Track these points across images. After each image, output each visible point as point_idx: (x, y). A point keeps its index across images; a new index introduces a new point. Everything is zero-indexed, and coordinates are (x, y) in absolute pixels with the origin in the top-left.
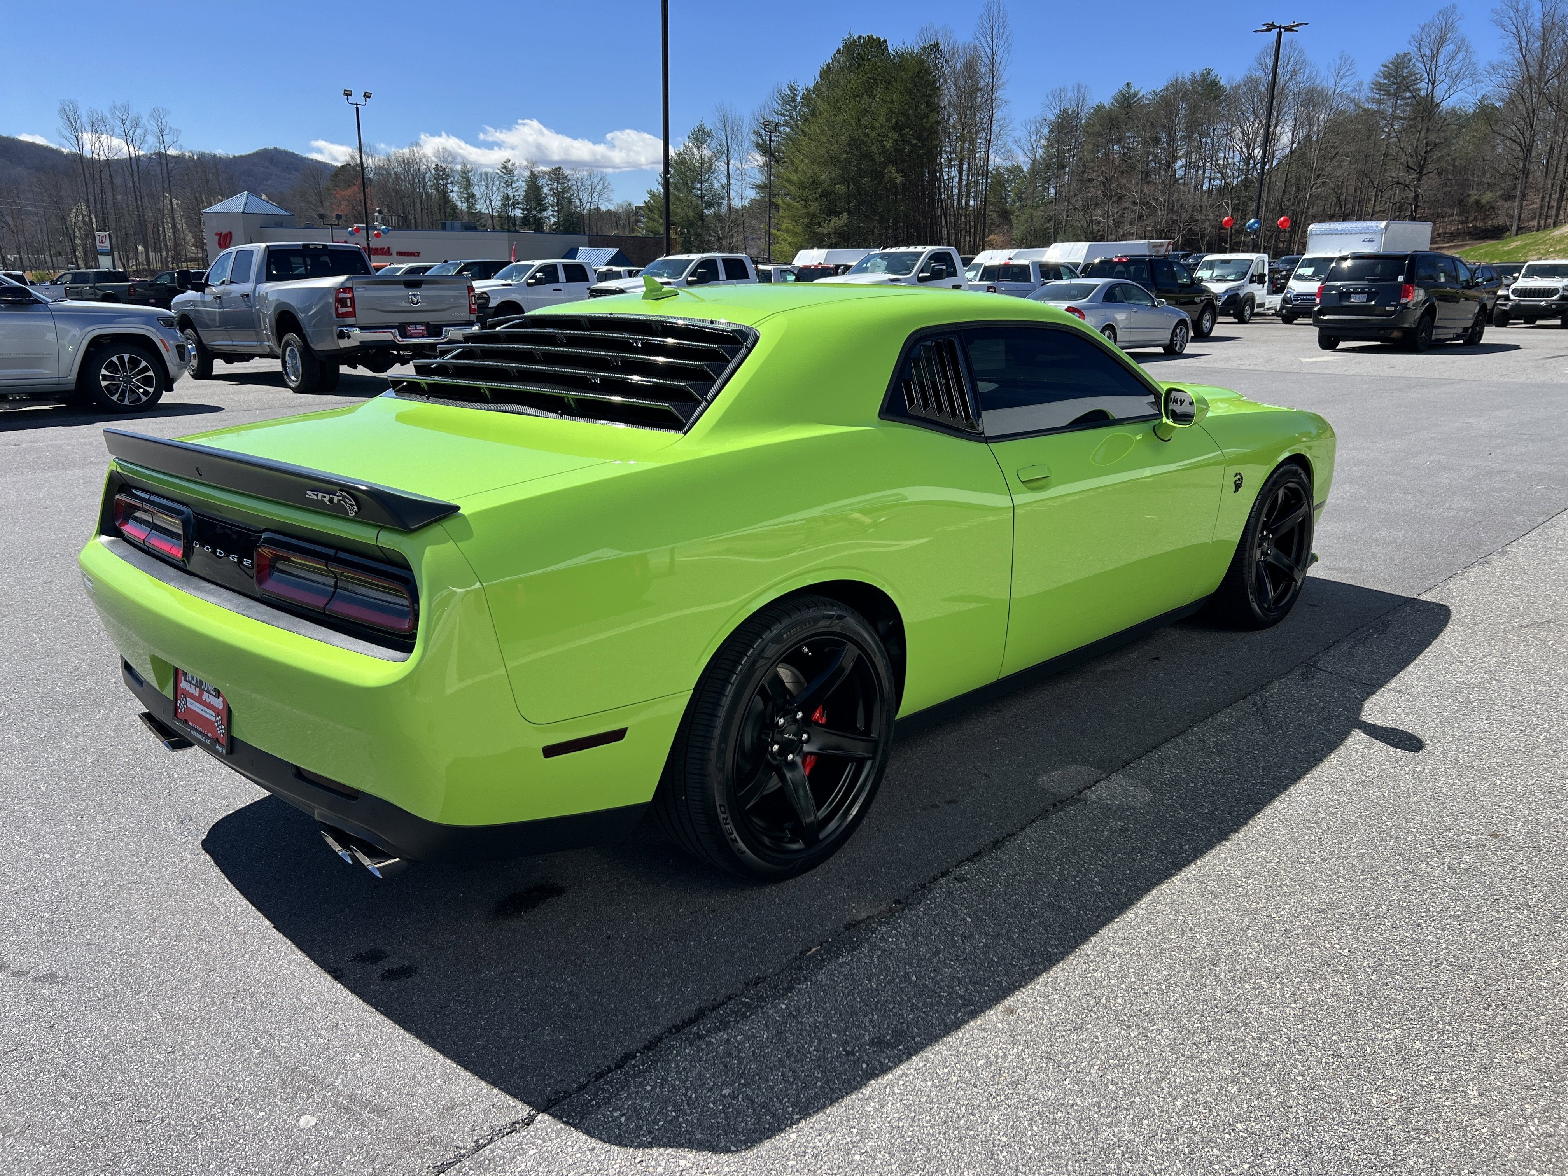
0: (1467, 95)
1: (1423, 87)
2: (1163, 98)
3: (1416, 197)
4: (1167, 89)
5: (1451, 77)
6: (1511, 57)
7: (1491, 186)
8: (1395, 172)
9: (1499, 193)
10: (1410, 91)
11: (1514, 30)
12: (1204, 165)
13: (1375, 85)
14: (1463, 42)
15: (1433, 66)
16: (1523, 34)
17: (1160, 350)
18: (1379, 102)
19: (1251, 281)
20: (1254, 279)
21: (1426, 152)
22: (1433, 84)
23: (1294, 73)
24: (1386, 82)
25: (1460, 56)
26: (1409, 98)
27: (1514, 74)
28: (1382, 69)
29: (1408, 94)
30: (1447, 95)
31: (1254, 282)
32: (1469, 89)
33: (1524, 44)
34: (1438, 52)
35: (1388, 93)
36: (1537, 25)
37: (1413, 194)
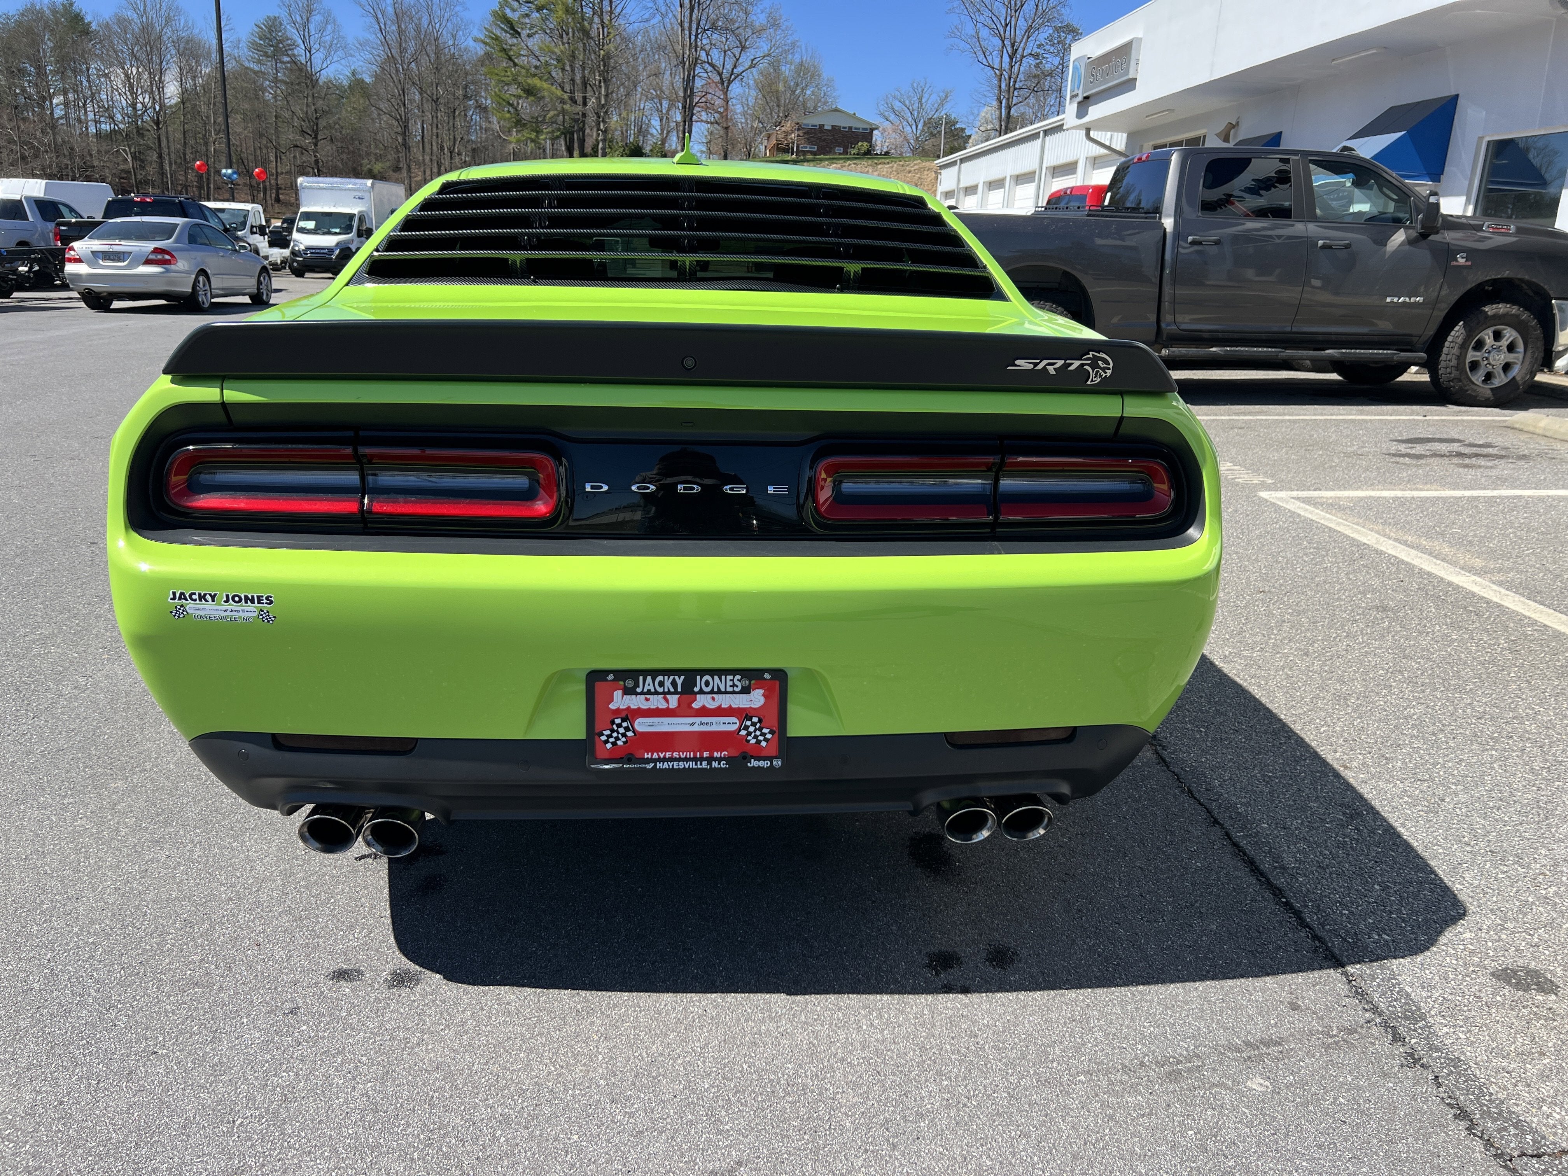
0: (342, 67)
1: (300, 52)
2: (19, 23)
3: (317, 162)
4: (23, 15)
5: (325, 47)
6: (374, 36)
7: (379, 158)
8: (290, 136)
9: (388, 164)
10: (288, 55)
11: (372, 11)
12: (85, 105)
13: (253, 44)
14: (329, 14)
15: (306, 34)
16: (380, 16)
17: (246, 300)
18: (259, 62)
19: (252, 233)
20: (255, 230)
21: (317, 118)
22: (310, 52)
23: (168, 20)
24: (262, 42)
25: (329, 28)
26: (288, 62)
27: (381, 53)
28: (256, 29)
29: (286, 59)
30: (324, 66)
31: (256, 233)
32: (343, 62)
33: (382, 26)
34: (308, 20)
35: (266, 54)
36: (390, 10)
37: (314, 159)
